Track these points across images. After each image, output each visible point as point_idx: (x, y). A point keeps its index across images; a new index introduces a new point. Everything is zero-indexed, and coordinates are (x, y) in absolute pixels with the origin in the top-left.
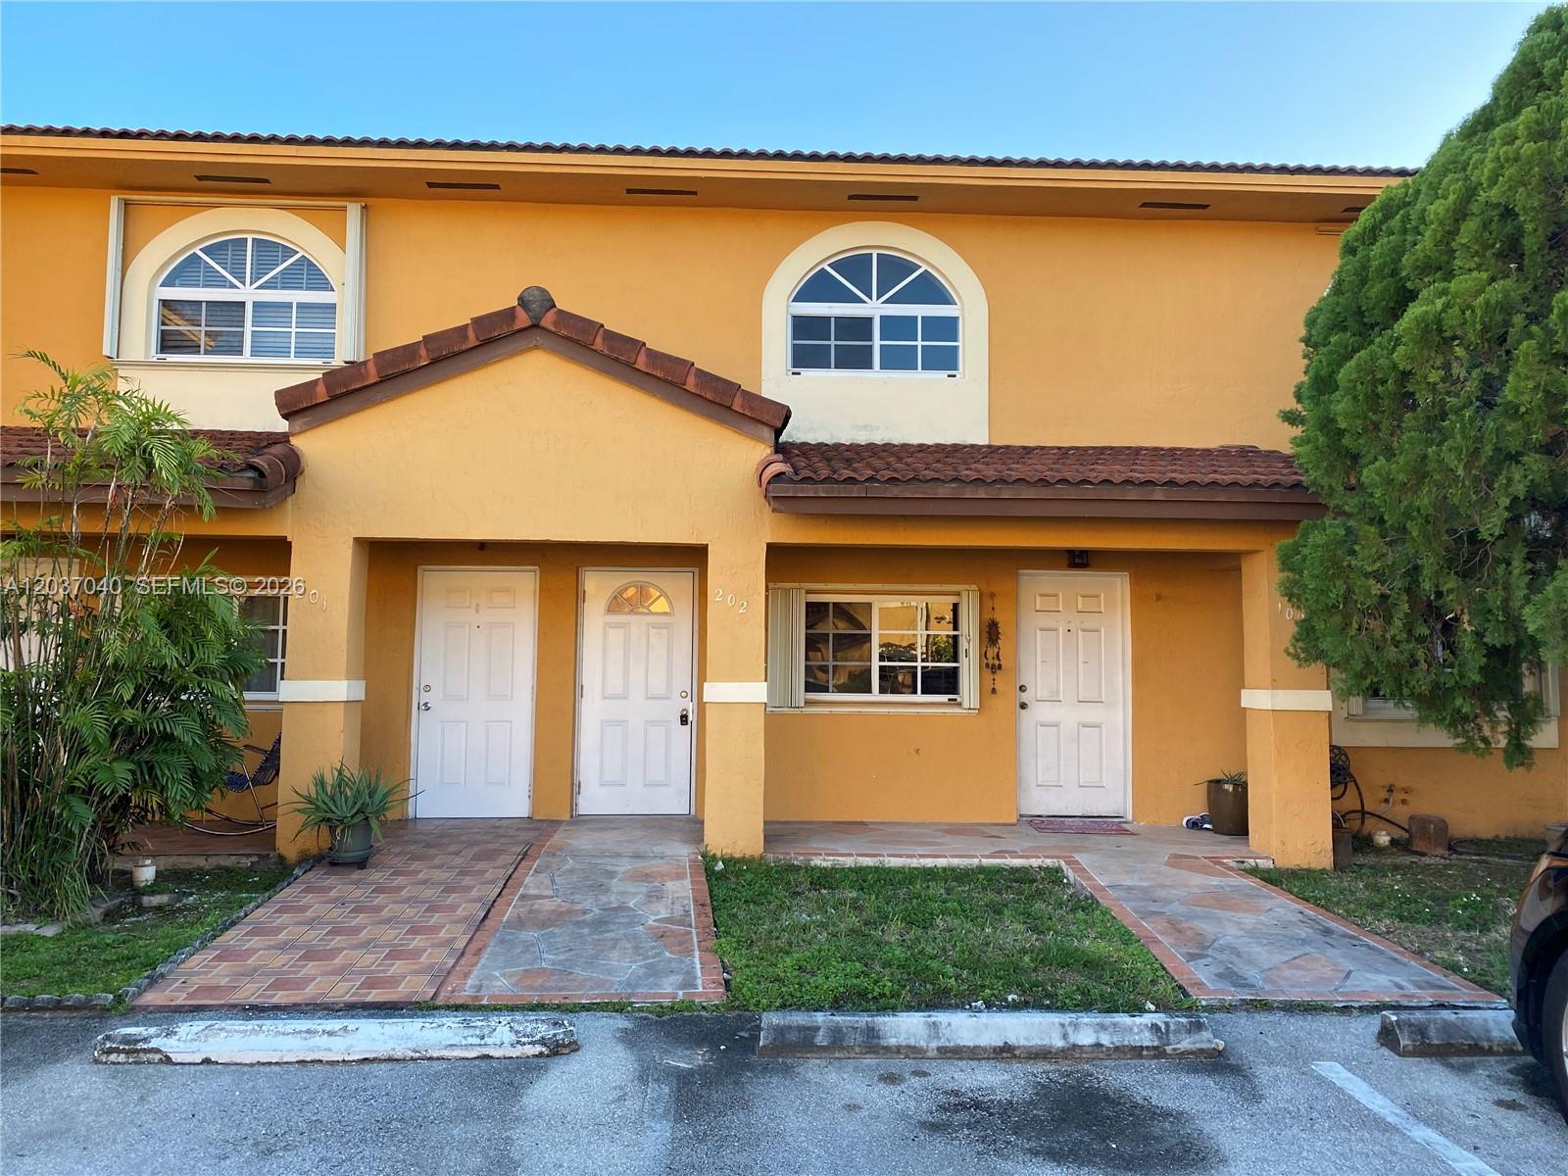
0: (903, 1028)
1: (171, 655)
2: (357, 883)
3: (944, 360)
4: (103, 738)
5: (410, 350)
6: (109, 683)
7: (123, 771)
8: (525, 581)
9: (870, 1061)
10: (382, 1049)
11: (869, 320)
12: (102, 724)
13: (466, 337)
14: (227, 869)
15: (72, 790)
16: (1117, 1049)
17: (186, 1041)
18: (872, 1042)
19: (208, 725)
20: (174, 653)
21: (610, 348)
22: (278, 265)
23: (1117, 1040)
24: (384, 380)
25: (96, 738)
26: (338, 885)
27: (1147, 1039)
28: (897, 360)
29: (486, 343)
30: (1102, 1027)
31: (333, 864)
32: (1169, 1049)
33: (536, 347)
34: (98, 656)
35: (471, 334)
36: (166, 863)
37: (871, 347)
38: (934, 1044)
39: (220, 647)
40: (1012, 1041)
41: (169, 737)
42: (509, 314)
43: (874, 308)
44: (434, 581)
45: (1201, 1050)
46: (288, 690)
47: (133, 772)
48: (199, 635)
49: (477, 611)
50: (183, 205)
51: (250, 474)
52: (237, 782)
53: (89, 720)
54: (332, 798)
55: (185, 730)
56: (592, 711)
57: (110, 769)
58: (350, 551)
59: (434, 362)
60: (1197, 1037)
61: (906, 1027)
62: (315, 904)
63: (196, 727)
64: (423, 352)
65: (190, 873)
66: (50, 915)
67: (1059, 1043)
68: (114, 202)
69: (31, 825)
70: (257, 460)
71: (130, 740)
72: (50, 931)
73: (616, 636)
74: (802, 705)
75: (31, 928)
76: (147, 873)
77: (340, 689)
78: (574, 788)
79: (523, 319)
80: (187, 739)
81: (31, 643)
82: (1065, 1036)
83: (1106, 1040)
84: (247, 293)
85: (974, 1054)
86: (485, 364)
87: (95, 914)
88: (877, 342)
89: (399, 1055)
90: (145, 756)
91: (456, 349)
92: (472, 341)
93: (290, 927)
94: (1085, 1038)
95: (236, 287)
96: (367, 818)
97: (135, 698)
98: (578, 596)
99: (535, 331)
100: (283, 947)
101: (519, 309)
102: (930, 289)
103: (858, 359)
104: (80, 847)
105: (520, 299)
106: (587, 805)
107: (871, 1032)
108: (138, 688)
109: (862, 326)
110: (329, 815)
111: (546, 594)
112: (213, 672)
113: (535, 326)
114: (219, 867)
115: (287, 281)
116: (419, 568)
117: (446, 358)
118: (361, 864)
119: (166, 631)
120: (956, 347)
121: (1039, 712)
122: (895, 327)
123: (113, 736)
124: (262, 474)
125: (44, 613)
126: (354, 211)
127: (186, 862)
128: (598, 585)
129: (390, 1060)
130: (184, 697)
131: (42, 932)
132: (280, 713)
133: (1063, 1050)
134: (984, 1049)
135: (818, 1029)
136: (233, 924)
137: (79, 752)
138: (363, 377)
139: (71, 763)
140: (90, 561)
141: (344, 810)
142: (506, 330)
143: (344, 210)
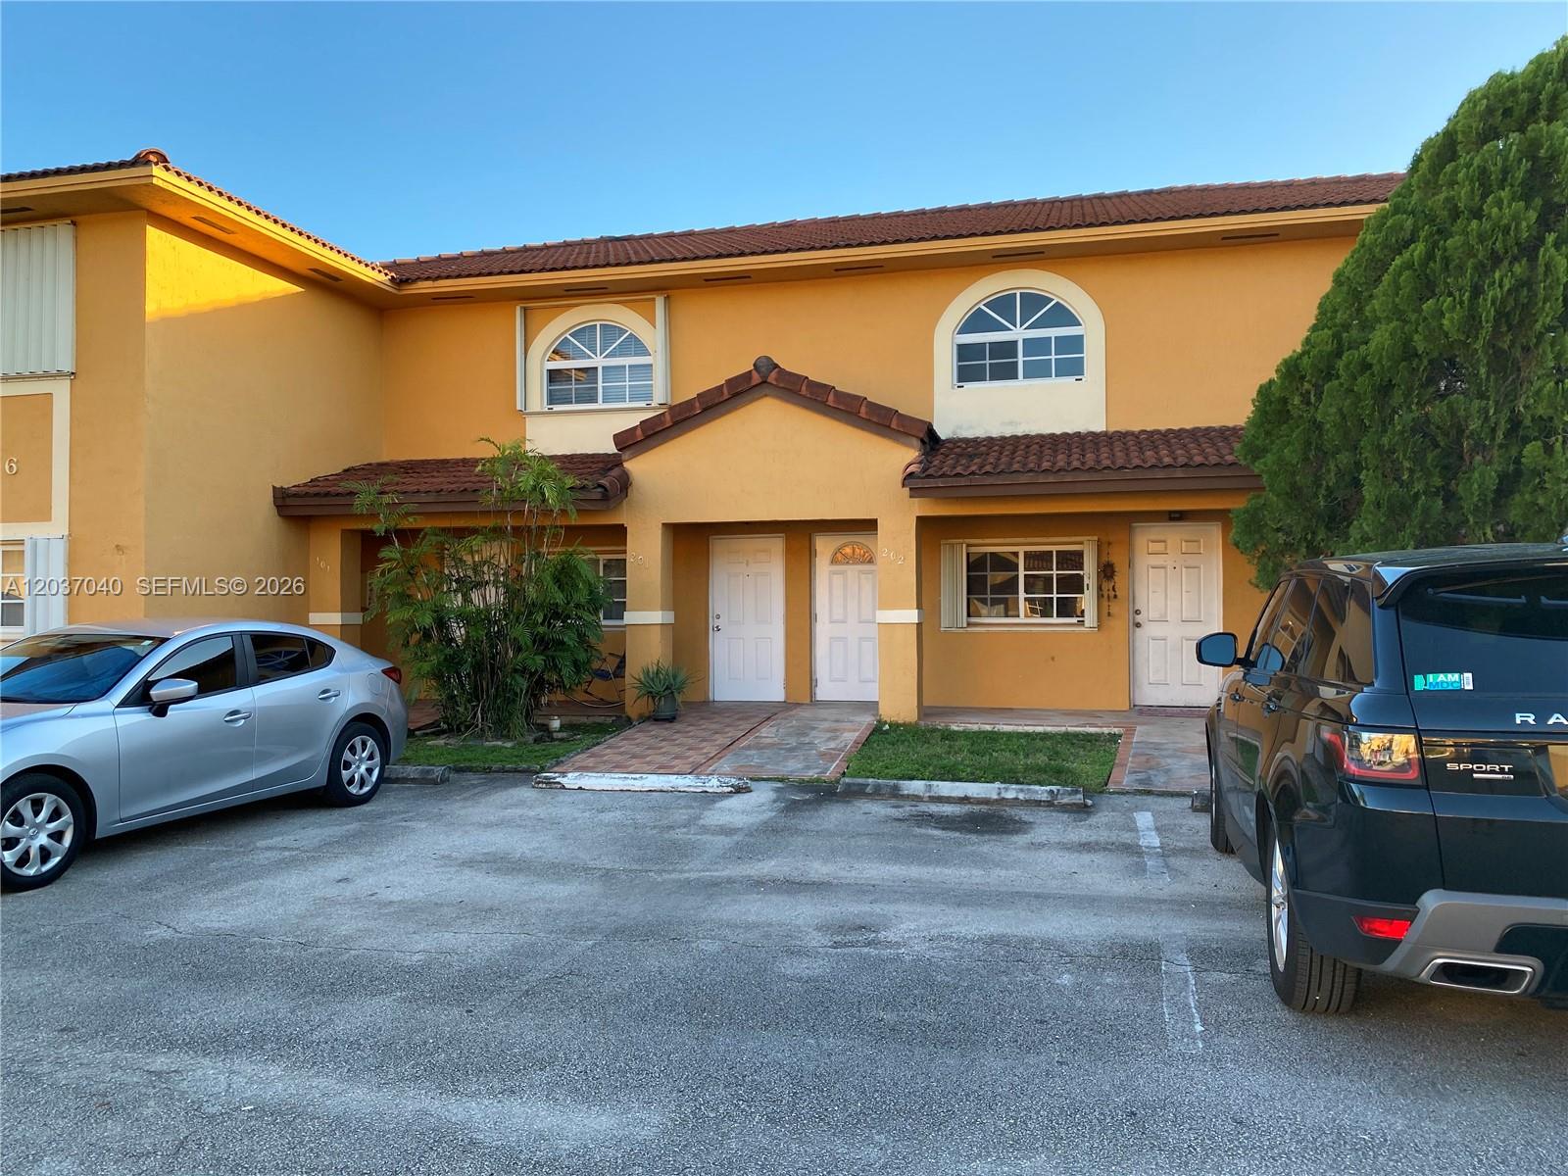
0: (912, 787)
1: (559, 598)
2: (666, 729)
3: (1074, 369)
4: (529, 643)
5: (689, 403)
6: (531, 613)
7: (539, 660)
8: (776, 544)
9: (893, 801)
10: (658, 786)
11: (1015, 343)
12: (528, 635)
13: (722, 393)
14: (599, 724)
15: (515, 671)
16: (1027, 801)
17: (571, 780)
18: (895, 793)
19: (582, 638)
20: (561, 596)
21: (811, 393)
22: (616, 340)
23: (1027, 797)
24: (675, 424)
25: (526, 643)
26: (656, 730)
27: (1045, 797)
28: (1037, 371)
29: (735, 395)
30: (1022, 790)
31: (656, 720)
32: (1056, 802)
33: (766, 395)
34: (525, 599)
35: (725, 391)
36: (567, 720)
37: (1017, 362)
38: (928, 794)
39: (586, 592)
40: (970, 794)
41: (563, 643)
42: (748, 376)
43: (1018, 334)
44: (719, 546)
45: (1074, 804)
46: (630, 617)
47: (545, 661)
48: (575, 586)
49: (747, 565)
50: (557, 306)
51: (599, 490)
52: (603, 675)
53: (521, 633)
54: (652, 680)
55: (570, 639)
56: (823, 630)
57: (533, 659)
58: (660, 532)
59: (704, 410)
60: (1073, 797)
61: (916, 786)
62: (641, 737)
63: (575, 637)
64: (697, 404)
65: (580, 725)
66: (508, 738)
67: (995, 797)
68: (518, 308)
69: (497, 689)
70: (602, 481)
71: (542, 643)
72: (509, 745)
73: (838, 580)
74: (965, 625)
75: (500, 743)
76: (556, 724)
77: (656, 617)
78: (812, 683)
79: (756, 378)
80: (571, 643)
81: (491, 591)
82: (999, 794)
83: (1021, 796)
84: (598, 361)
85: (948, 800)
86: (735, 409)
87: (531, 739)
88: (1021, 359)
89: (665, 789)
90: (550, 653)
91: (717, 401)
92: (726, 395)
93: (626, 746)
94: (1010, 795)
95: (590, 357)
96: (672, 693)
97: (544, 621)
98: (811, 553)
99: (765, 385)
100: (621, 754)
101: (754, 372)
102: (1062, 315)
103: (1007, 372)
104: (521, 701)
105: (754, 365)
106: (822, 694)
107: (896, 788)
108: (545, 616)
109: (1009, 348)
110: (651, 690)
111: (790, 554)
112: (583, 606)
113: (764, 382)
114: (595, 723)
115: (621, 351)
116: (711, 537)
117: (711, 407)
118: (672, 719)
119: (557, 584)
120: (1083, 358)
121: (1150, 630)
122: (1034, 346)
123: (534, 642)
124: (606, 489)
125: (496, 575)
126: (660, 302)
127: (576, 720)
128: (824, 546)
129: (661, 791)
130: (569, 621)
131: (505, 745)
132: (624, 633)
133: (996, 800)
134: (954, 798)
135: (868, 785)
136: (598, 744)
137: (519, 650)
138: (663, 423)
139: (515, 656)
140: (518, 545)
141: (659, 688)
142: (746, 387)
143: (654, 299)
